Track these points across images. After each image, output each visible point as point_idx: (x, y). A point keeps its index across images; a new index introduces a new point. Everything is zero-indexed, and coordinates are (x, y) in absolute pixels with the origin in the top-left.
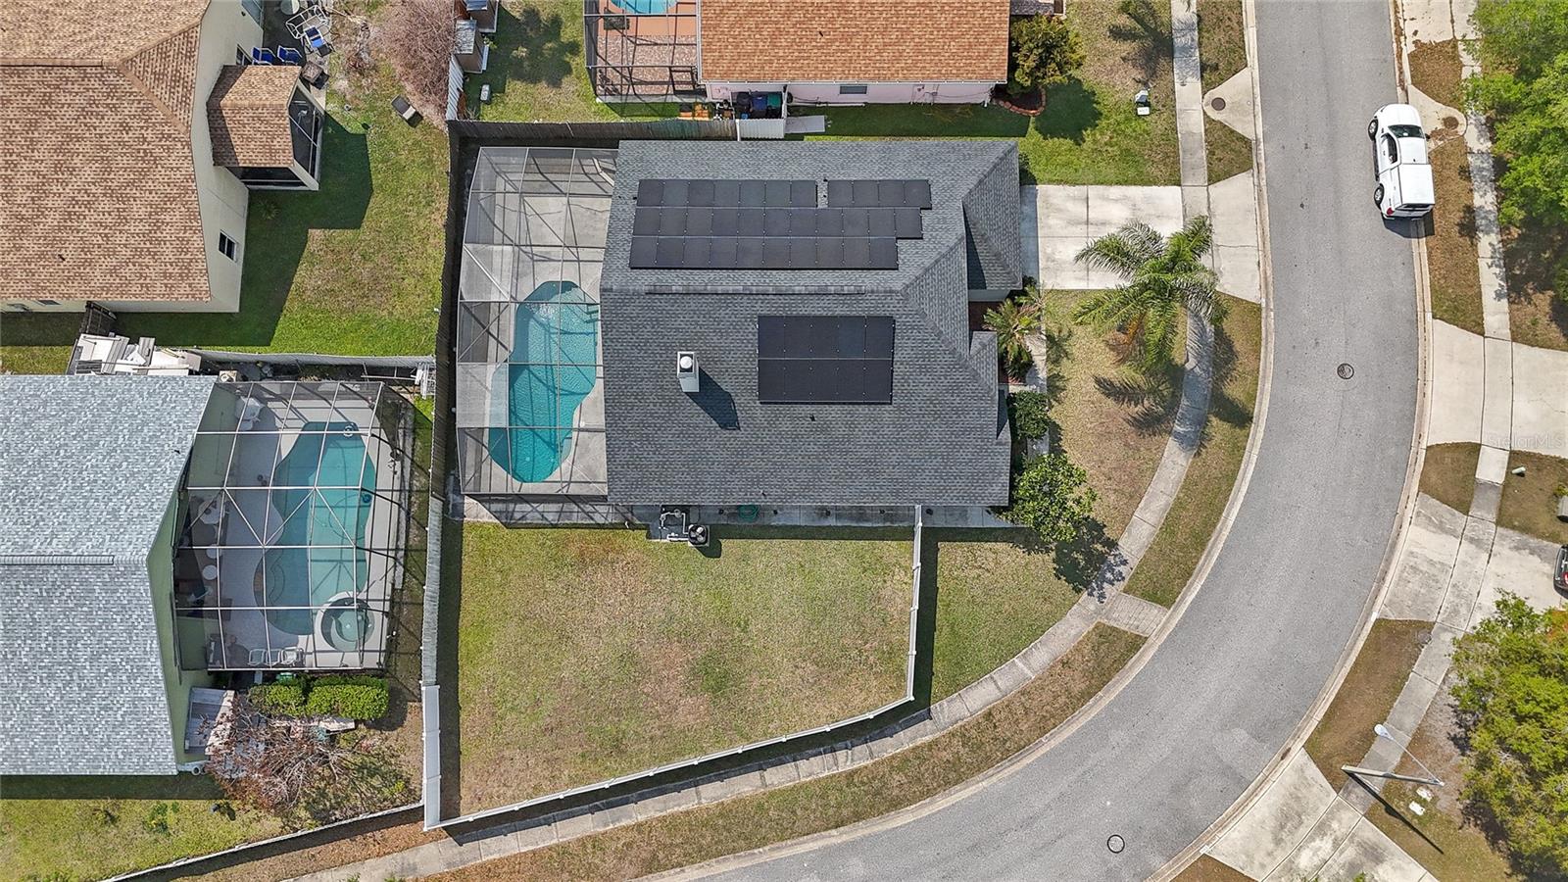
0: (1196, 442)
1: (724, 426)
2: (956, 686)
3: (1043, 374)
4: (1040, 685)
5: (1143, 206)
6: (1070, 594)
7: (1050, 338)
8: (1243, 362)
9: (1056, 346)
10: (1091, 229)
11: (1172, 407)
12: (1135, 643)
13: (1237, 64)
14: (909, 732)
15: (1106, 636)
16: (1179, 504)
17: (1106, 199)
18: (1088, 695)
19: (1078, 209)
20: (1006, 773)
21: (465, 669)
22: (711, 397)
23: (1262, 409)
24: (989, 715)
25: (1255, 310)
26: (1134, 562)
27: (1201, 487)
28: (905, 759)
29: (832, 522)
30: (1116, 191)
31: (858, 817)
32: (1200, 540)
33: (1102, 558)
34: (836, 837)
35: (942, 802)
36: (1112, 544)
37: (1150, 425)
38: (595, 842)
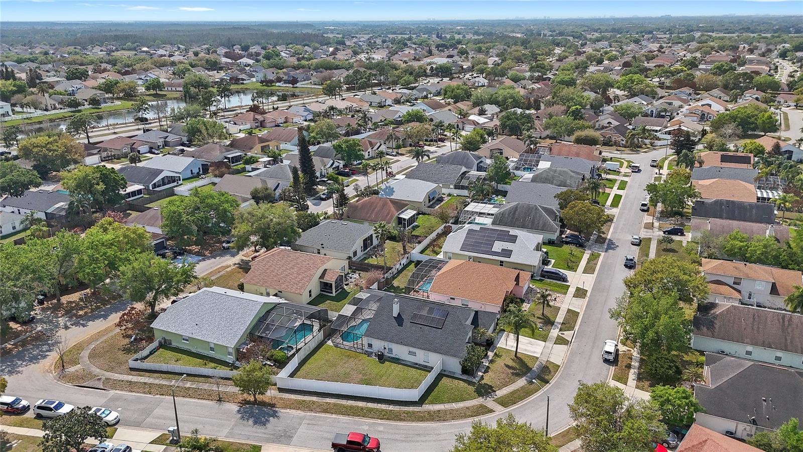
0: (530, 382)
1: (399, 325)
2: (432, 403)
3: (490, 359)
4: (457, 410)
5: (533, 342)
6: (476, 396)
7: (496, 354)
8: (551, 373)
9: (497, 356)
11: (525, 374)
12: (491, 411)
13: (571, 328)
14: (413, 408)
15: (483, 407)
16: (518, 390)
21: (307, 365)
22: (399, 319)
23: (552, 382)
24: (439, 411)
25: (558, 366)
26: (499, 396)
27: (526, 390)
28: (409, 412)
29: (417, 366)
31: (388, 419)
33: (490, 393)
34: (379, 421)
35: (414, 424)
36: (494, 391)
38: (314, 402)
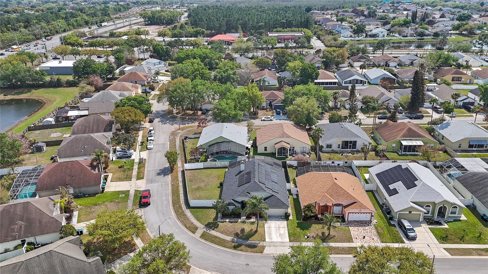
0: (233, 241)
3: (247, 221)
4: (189, 221)
5: (284, 236)
6: (205, 224)
7: (255, 222)
8: (250, 249)
9: (253, 223)
10: (278, 228)
11: (240, 238)
12: (194, 233)
14: (185, 207)
15: (196, 228)
17: (285, 230)
18: (186, 227)
19: (282, 226)
20: (175, 217)
24: (186, 215)
25: (262, 252)
26: (209, 232)
27: (223, 241)
28: (181, 207)
30: (287, 232)
31: (173, 202)
32: (212, 242)
35: (172, 211)
36: (213, 230)
37: (237, 235)
